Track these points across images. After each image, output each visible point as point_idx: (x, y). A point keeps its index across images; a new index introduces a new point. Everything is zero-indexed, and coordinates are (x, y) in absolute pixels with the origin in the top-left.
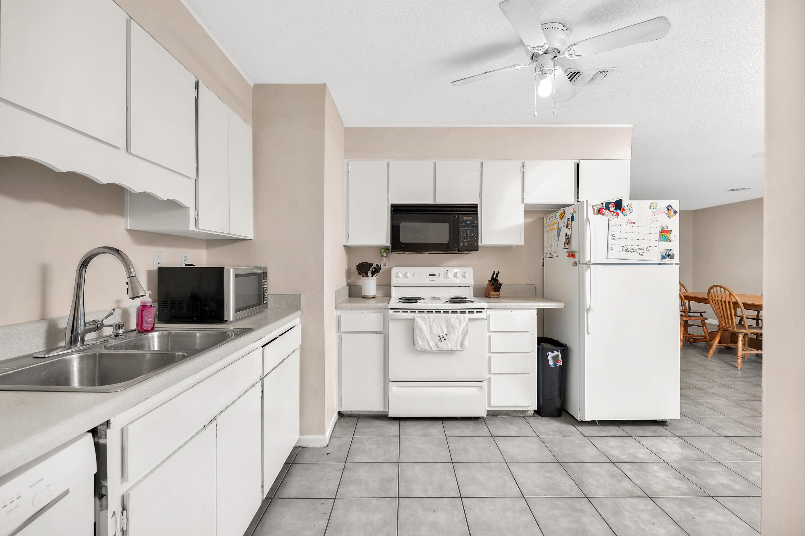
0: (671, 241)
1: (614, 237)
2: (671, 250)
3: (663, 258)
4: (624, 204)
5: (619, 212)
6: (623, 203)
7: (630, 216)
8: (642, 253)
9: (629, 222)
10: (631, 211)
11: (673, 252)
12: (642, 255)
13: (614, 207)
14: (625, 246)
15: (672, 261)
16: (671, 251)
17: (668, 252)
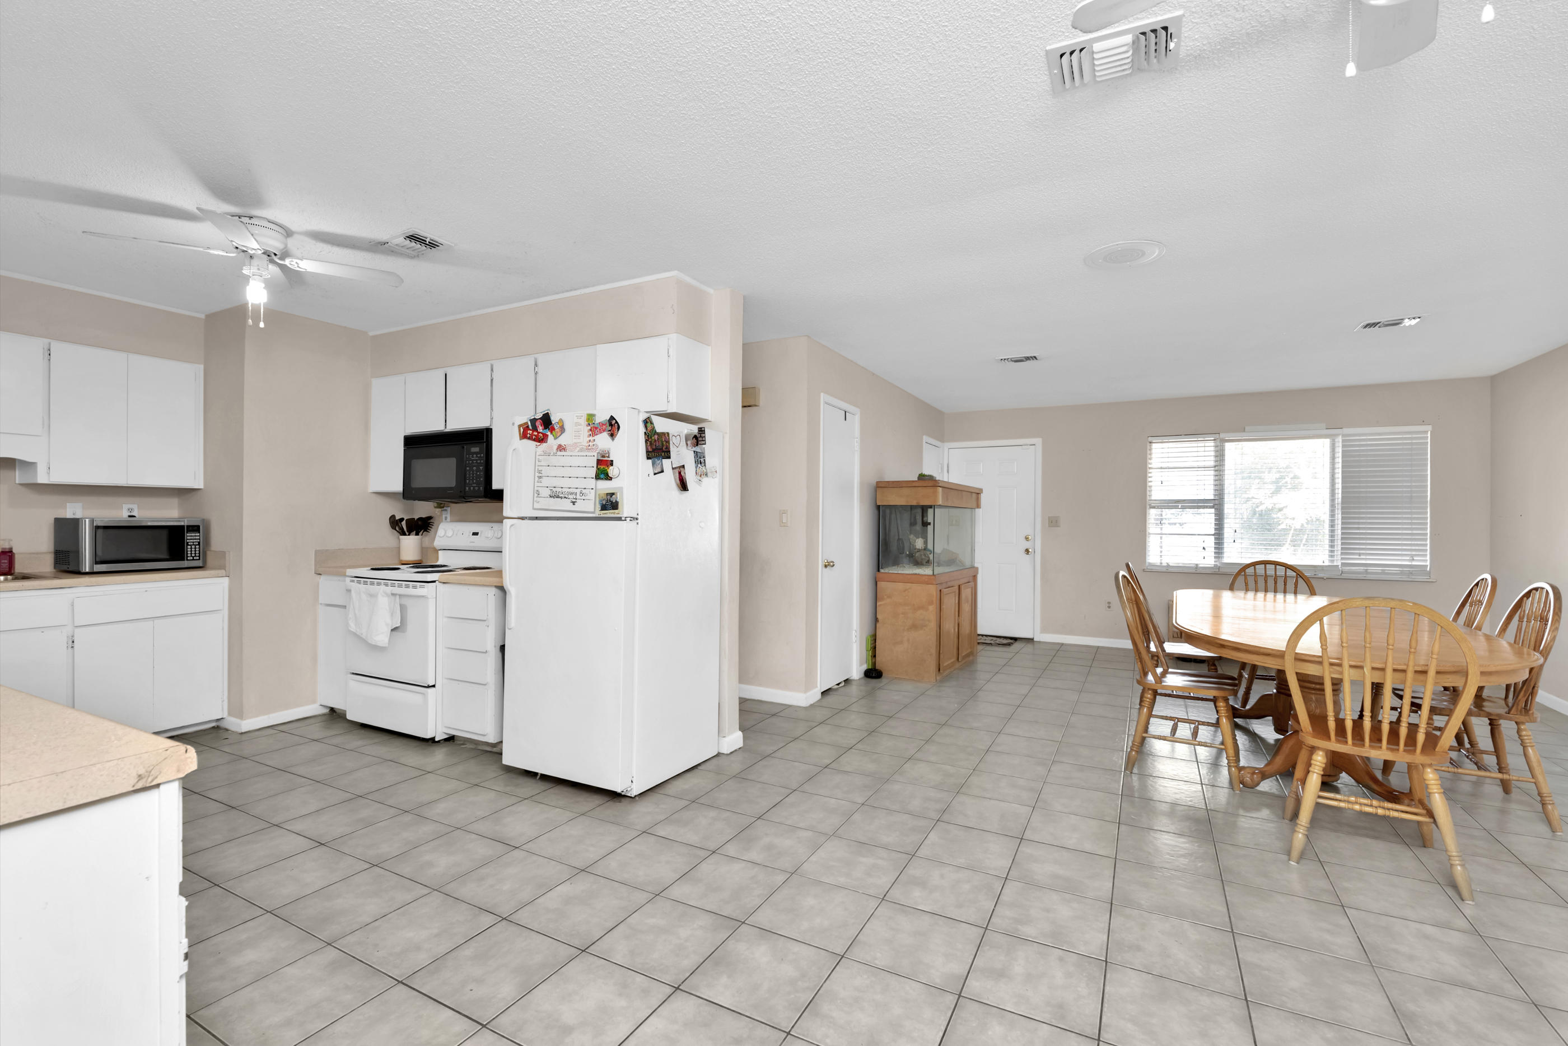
0: (611, 480)
1: (541, 475)
2: (613, 494)
3: (604, 508)
4: (554, 419)
5: (549, 433)
6: (552, 418)
7: (563, 440)
8: (574, 500)
9: (561, 448)
10: (562, 429)
11: (617, 498)
12: (574, 503)
13: (541, 426)
14: (554, 489)
15: (614, 513)
16: (614, 496)
17: (609, 497)
